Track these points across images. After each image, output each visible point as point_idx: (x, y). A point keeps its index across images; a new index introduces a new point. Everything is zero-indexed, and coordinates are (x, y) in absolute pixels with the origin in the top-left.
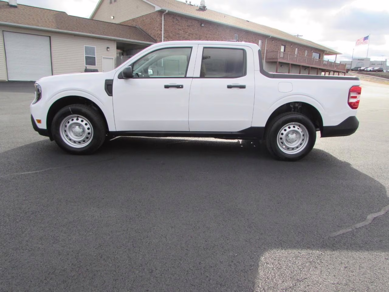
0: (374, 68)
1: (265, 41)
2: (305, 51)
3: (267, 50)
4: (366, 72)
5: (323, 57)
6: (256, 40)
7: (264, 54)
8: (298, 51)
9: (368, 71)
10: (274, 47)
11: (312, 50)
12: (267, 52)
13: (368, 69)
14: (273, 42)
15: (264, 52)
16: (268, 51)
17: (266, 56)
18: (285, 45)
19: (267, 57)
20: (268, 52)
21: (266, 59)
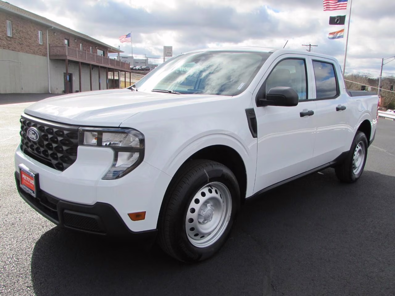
0: (141, 67)
1: (46, 33)
2: (90, 48)
3: (49, 45)
4: (135, 71)
5: (107, 55)
6: (34, 30)
7: (47, 49)
8: (83, 46)
9: (137, 70)
10: (57, 41)
11: (96, 47)
12: (49, 46)
13: (136, 67)
14: (55, 34)
15: (47, 46)
16: (51, 45)
17: (50, 52)
18: (68, 39)
19: (51, 54)
20: (52, 47)
21: (50, 56)
